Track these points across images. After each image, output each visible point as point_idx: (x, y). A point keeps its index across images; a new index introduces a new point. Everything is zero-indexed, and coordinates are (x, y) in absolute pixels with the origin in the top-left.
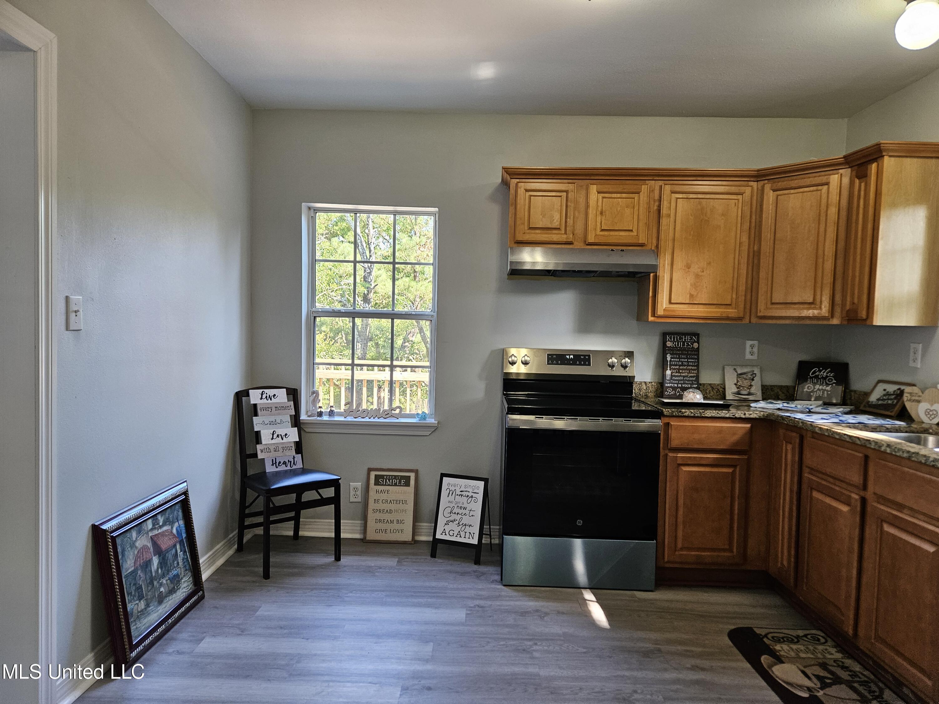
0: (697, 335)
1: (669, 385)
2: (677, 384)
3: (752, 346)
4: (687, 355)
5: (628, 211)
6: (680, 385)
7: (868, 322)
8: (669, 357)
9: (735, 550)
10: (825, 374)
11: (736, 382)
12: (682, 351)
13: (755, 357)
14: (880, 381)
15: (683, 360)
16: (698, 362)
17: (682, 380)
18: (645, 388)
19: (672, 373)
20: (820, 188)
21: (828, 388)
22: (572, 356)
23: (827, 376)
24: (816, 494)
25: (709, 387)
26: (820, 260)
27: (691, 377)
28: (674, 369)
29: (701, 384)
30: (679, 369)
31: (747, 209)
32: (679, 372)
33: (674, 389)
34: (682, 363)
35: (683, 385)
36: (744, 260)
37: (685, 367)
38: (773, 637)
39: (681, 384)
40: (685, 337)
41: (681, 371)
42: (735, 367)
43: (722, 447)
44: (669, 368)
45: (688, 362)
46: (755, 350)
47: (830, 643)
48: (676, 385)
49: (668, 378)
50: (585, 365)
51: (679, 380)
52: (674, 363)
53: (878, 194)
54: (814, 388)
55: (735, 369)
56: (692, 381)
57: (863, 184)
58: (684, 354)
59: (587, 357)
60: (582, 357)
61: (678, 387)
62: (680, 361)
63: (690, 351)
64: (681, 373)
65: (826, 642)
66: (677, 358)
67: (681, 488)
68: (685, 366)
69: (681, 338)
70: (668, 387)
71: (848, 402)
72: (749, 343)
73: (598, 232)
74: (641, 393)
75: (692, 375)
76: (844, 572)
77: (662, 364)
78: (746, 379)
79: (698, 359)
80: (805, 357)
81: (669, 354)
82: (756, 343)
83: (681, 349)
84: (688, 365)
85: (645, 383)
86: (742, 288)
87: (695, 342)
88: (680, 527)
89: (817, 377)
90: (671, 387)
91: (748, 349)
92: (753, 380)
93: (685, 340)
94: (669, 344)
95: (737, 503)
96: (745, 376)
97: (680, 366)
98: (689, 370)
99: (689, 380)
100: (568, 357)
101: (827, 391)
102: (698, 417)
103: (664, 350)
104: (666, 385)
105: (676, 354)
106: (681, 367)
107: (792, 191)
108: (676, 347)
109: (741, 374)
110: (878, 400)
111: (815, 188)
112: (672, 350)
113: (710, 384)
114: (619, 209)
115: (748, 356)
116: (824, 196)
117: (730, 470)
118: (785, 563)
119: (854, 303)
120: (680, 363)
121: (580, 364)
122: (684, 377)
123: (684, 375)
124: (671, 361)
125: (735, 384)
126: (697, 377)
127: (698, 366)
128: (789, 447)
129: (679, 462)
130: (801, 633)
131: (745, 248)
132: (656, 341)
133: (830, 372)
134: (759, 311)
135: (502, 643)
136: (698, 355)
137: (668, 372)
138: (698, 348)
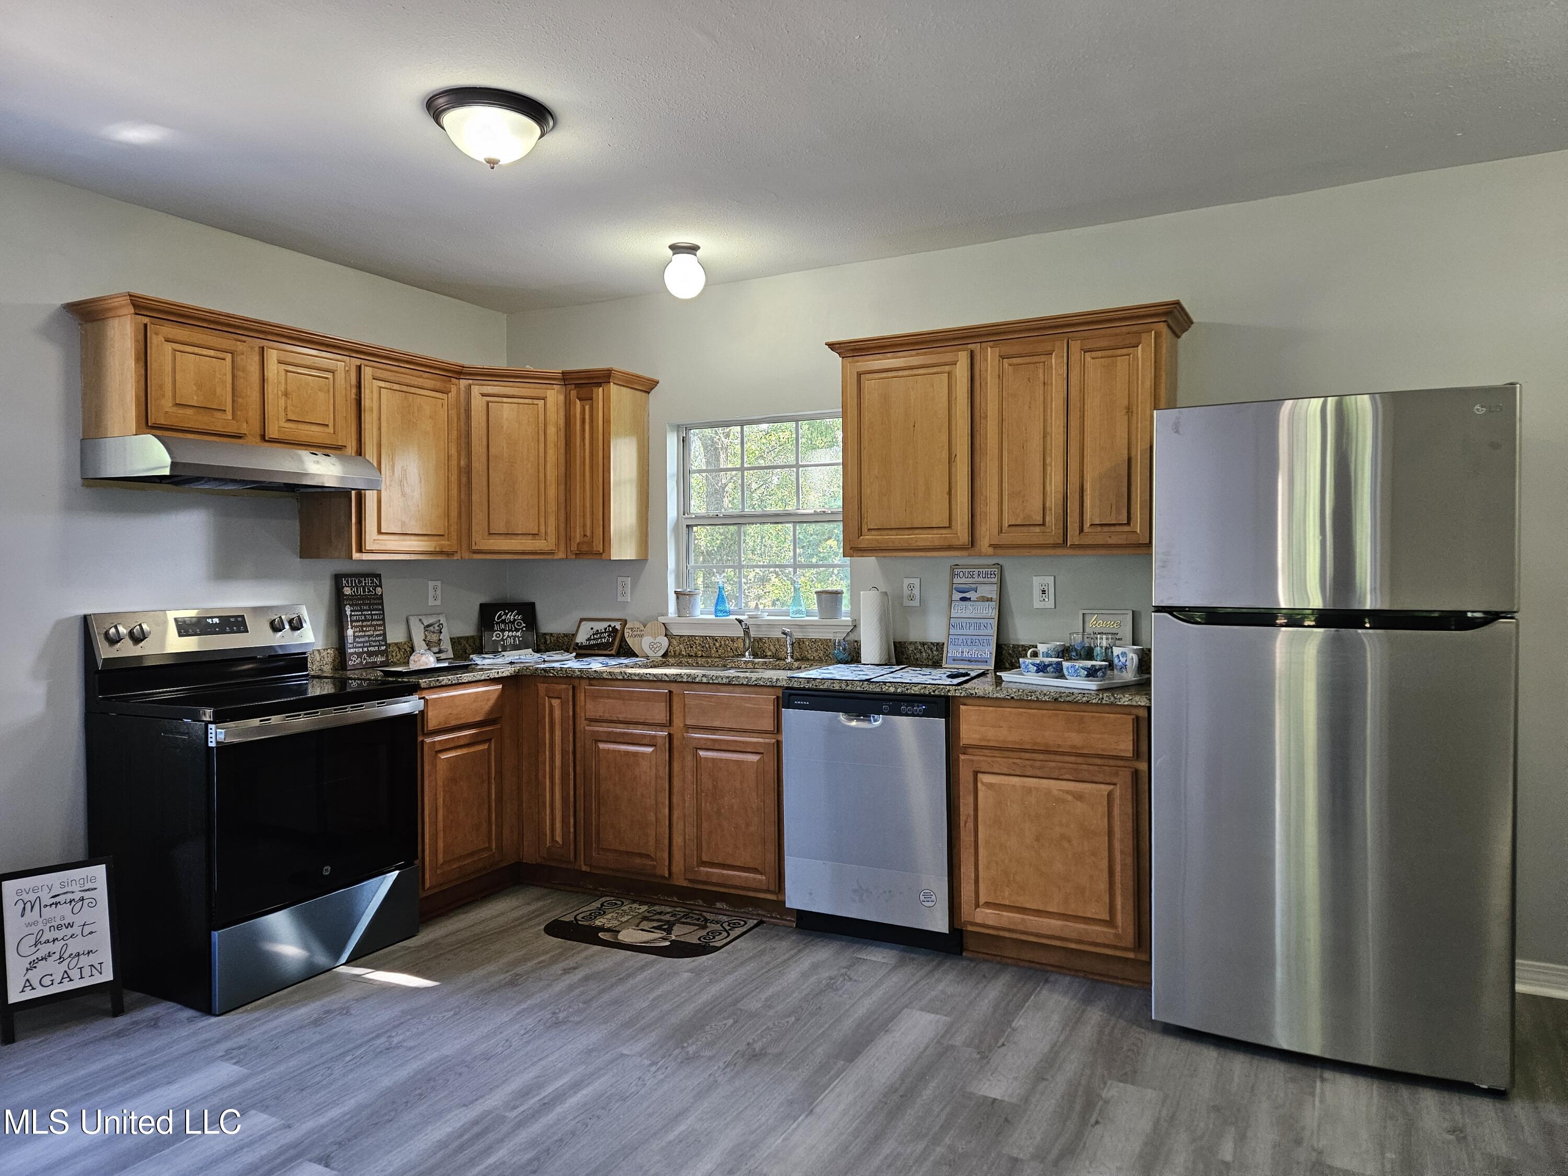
0: (378, 576)
1: (352, 651)
2: (363, 647)
3: (435, 589)
4: (369, 605)
5: (321, 395)
6: (365, 649)
7: (604, 555)
8: (348, 610)
9: (494, 847)
10: (512, 617)
11: (423, 637)
12: (363, 599)
13: (438, 603)
14: (582, 620)
15: (366, 613)
16: (383, 614)
17: (367, 642)
18: (318, 659)
19: (354, 632)
20: (536, 402)
21: (519, 634)
22: (216, 620)
23: (515, 620)
24: (602, 746)
25: (395, 648)
26: (542, 486)
27: (377, 636)
28: (357, 627)
29: (390, 645)
30: (362, 626)
31: (453, 413)
32: (363, 631)
33: (359, 655)
34: (365, 617)
35: (370, 649)
36: (454, 478)
37: (369, 623)
38: (583, 918)
39: (367, 647)
40: (365, 580)
41: (364, 629)
42: (420, 617)
43: (478, 719)
44: (350, 627)
45: (372, 615)
46: (439, 592)
47: (626, 902)
48: (361, 650)
49: (350, 640)
50: (239, 632)
51: (363, 642)
52: (355, 618)
53: (607, 421)
54: (504, 636)
55: (420, 620)
56: (379, 641)
57: (587, 408)
58: (365, 604)
59: (239, 619)
60: (232, 620)
61: (363, 653)
62: (362, 615)
63: (373, 599)
64: (365, 631)
65: (623, 903)
66: (359, 611)
67: (440, 783)
68: (368, 621)
69: (360, 582)
70: (352, 654)
71: (542, 647)
72: (431, 584)
73: (283, 424)
74: (314, 668)
75: (378, 633)
76: (652, 817)
77: (338, 622)
78: (434, 632)
79: (383, 610)
80: (485, 599)
81: (348, 606)
82: (439, 583)
83: (362, 598)
84: (372, 620)
85: (319, 650)
86: (454, 514)
87: (377, 586)
88: (441, 835)
89: (503, 621)
90: (355, 653)
91: (431, 593)
92: (441, 632)
93: (365, 583)
94: (347, 591)
95: (493, 787)
96: (431, 628)
97: (363, 621)
98: (374, 626)
99: (375, 641)
100: (210, 621)
101: (518, 637)
102: (455, 684)
103: (339, 600)
104: (350, 651)
105: (356, 605)
106: (365, 623)
107: (505, 400)
108: (355, 595)
109: (428, 626)
110: (589, 639)
111: (530, 401)
112: (351, 598)
113: (396, 644)
114: (309, 391)
115: (431, 602)
116: (541, 411)
117: (486, 746)
118: (559, 838)
119: (585, 536)
120: (363, 618)
121: (232, 632)
122: (369, 636)
123: (368, 633)
124: (351, 615)
125: (424, 640)
126: (384, 635)
127: (383, 619)
128: (556, 703)
129: (438, 748)
130: (597, 904)
131: (454, 462)
132: (326, 587)
133: (518, 614)
134: (473, 544)
135: (348, 1058)
136: (382, 604)
137: (350, 632)
138: (382, 595)
